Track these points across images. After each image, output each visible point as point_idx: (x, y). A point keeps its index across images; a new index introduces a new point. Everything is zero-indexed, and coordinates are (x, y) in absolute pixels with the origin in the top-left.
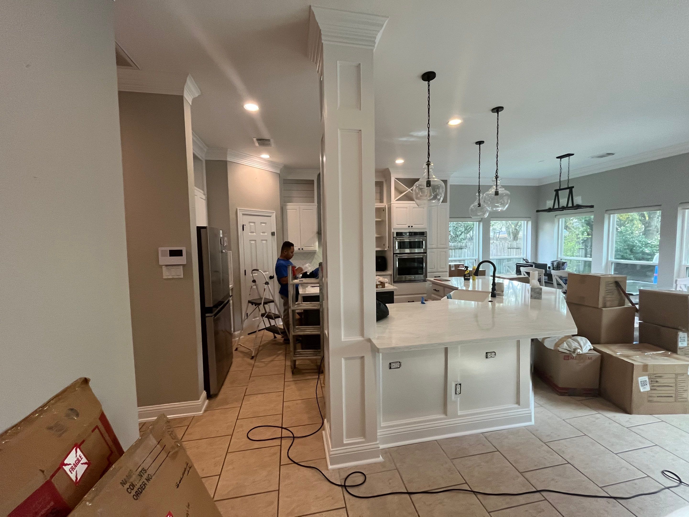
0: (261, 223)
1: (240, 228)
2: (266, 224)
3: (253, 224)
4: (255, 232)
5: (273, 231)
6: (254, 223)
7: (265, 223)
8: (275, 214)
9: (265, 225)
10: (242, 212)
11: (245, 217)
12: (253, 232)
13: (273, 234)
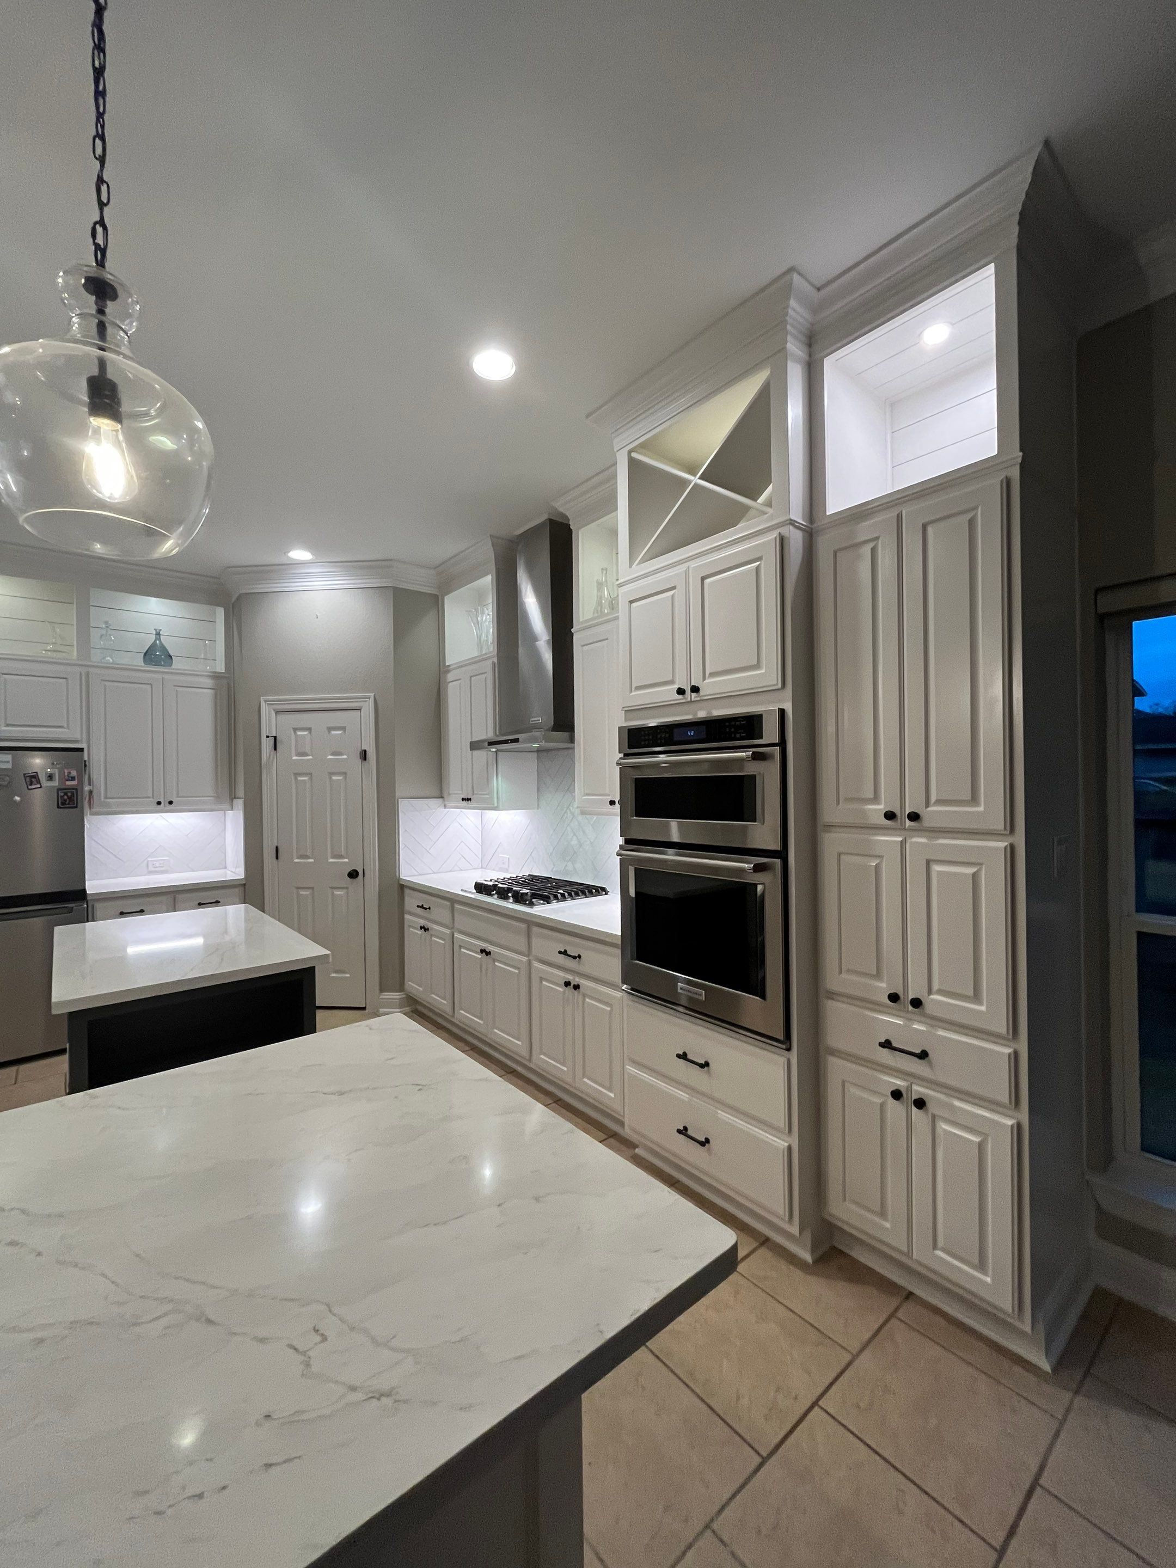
0: (330, 729)
1: (267, 744)
2: (345, 731)
3: (305, 733)
4: (309, 753)
5: (363, 748)
6: (309, 729)
7: (344, 729)
8: (372, 701)
9: (340, 732)
10: (272, 706)
11: (282, 717)
12: (306, 754)
13: (364, 755)
